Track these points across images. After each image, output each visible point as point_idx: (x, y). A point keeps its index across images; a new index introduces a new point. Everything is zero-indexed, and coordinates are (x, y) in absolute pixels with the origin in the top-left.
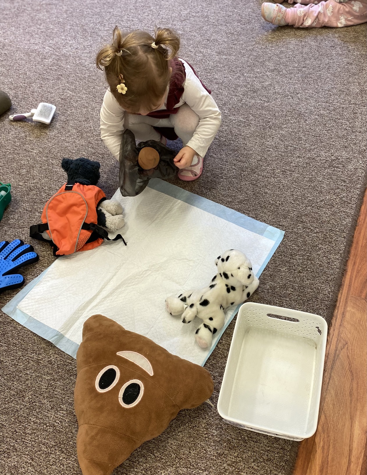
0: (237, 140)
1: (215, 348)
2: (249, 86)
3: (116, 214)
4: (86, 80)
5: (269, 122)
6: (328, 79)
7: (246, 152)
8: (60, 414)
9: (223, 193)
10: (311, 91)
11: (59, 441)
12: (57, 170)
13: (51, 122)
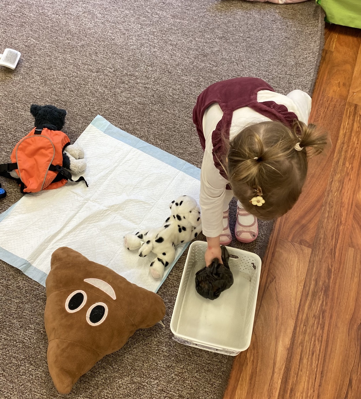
0: (188, 99)
1: (166, 279)
3: (79, 159)
4: (49, 30)
6: (268, 51)
8: (28, 333)
10: (253, 60)
11: (28, 355)
12: (22, 113)
13: (16, 67)
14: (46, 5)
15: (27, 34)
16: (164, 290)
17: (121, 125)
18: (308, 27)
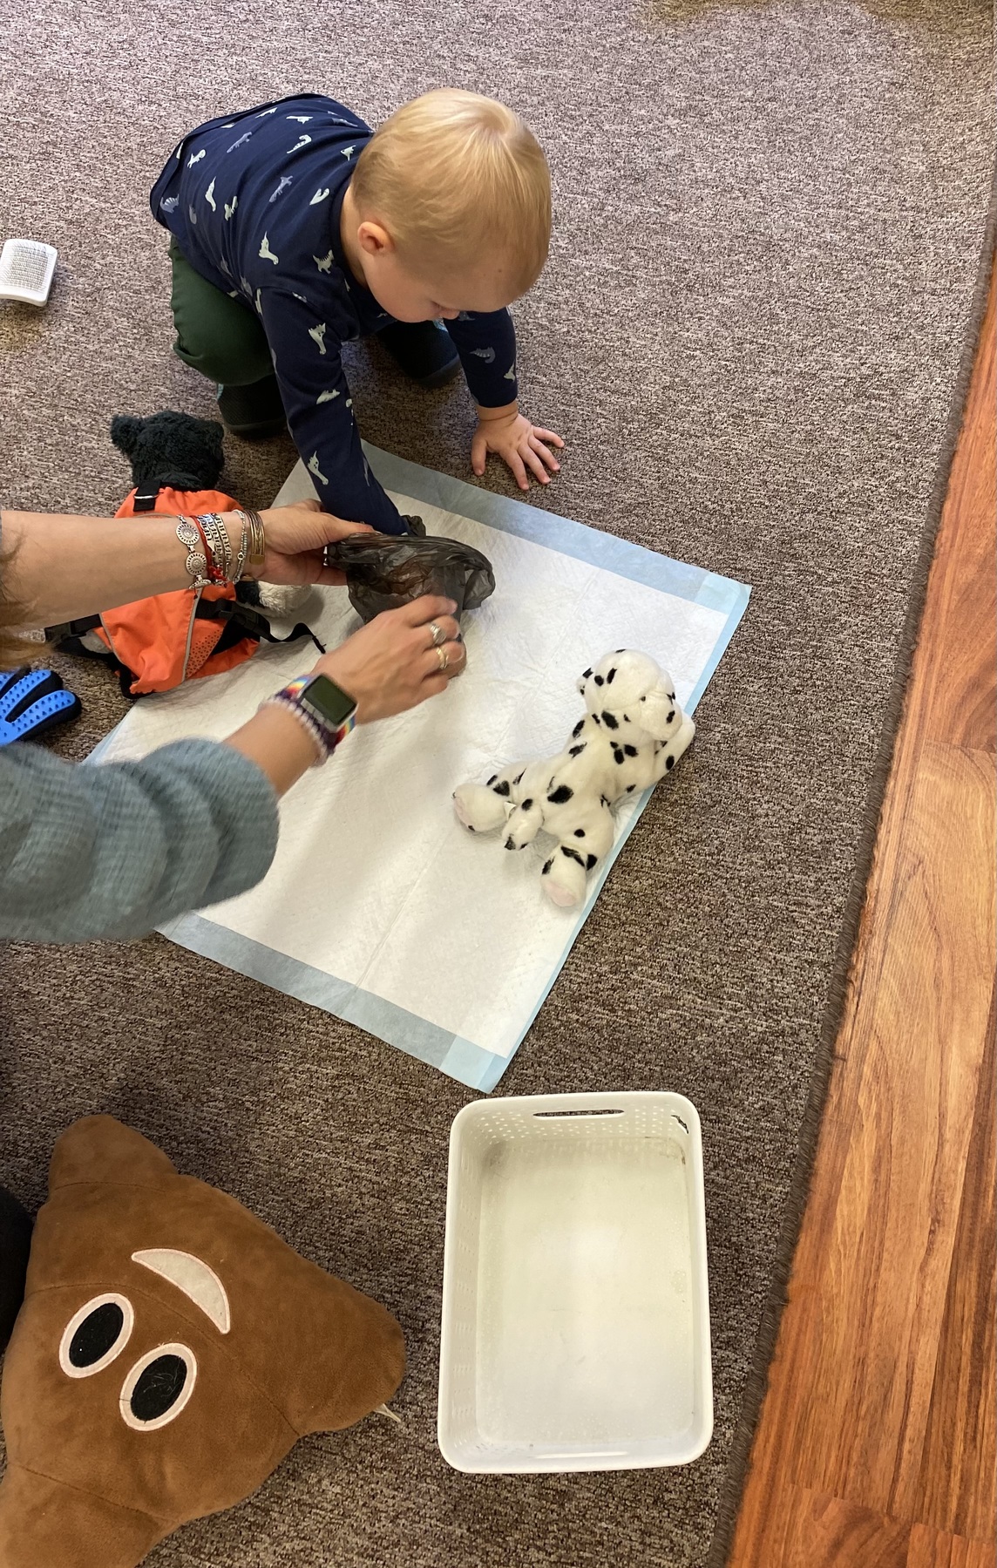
0: (601, 330)
1: (596, 905)
2: (619, 163)
5: (686, 271)
6: (840, 136)
7: (629, 364)
9: (578, 487)
10: (794, 173)
12: (89, 445)
13: (50, 297)
14: (111, 76)
15: (66, 181)
16: (594, 939)
17: (399, 442)
18: (959, 37)
